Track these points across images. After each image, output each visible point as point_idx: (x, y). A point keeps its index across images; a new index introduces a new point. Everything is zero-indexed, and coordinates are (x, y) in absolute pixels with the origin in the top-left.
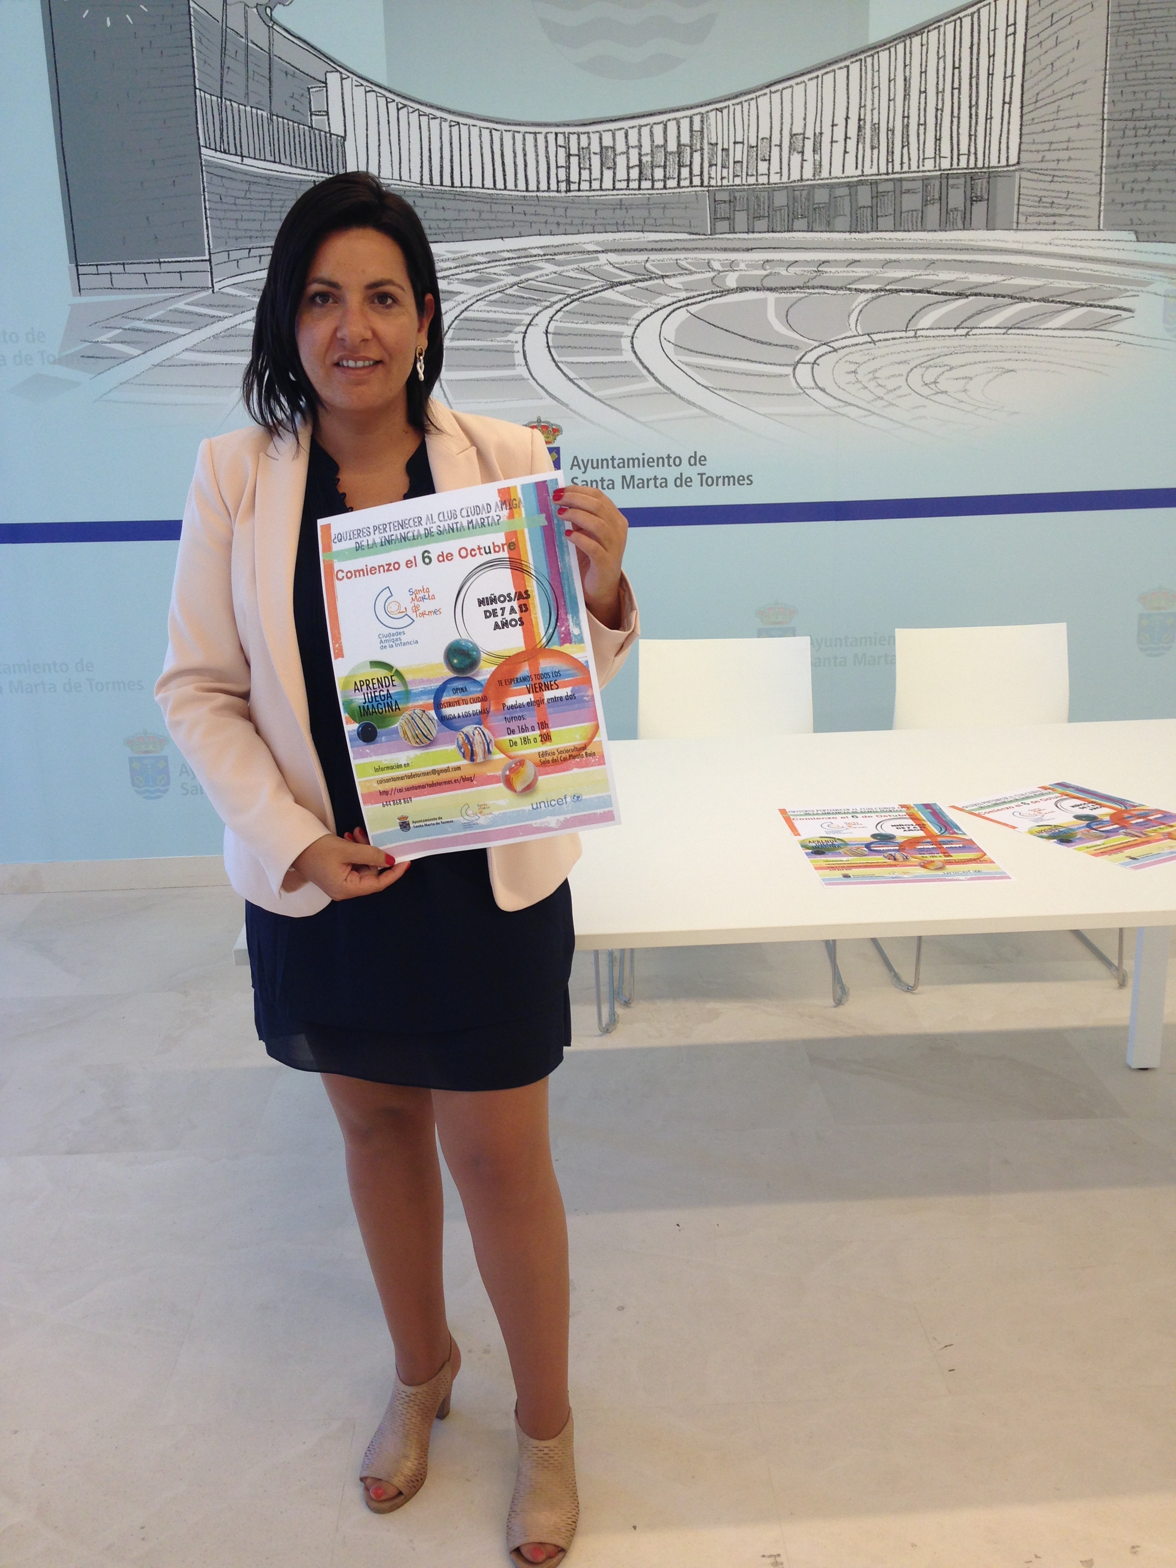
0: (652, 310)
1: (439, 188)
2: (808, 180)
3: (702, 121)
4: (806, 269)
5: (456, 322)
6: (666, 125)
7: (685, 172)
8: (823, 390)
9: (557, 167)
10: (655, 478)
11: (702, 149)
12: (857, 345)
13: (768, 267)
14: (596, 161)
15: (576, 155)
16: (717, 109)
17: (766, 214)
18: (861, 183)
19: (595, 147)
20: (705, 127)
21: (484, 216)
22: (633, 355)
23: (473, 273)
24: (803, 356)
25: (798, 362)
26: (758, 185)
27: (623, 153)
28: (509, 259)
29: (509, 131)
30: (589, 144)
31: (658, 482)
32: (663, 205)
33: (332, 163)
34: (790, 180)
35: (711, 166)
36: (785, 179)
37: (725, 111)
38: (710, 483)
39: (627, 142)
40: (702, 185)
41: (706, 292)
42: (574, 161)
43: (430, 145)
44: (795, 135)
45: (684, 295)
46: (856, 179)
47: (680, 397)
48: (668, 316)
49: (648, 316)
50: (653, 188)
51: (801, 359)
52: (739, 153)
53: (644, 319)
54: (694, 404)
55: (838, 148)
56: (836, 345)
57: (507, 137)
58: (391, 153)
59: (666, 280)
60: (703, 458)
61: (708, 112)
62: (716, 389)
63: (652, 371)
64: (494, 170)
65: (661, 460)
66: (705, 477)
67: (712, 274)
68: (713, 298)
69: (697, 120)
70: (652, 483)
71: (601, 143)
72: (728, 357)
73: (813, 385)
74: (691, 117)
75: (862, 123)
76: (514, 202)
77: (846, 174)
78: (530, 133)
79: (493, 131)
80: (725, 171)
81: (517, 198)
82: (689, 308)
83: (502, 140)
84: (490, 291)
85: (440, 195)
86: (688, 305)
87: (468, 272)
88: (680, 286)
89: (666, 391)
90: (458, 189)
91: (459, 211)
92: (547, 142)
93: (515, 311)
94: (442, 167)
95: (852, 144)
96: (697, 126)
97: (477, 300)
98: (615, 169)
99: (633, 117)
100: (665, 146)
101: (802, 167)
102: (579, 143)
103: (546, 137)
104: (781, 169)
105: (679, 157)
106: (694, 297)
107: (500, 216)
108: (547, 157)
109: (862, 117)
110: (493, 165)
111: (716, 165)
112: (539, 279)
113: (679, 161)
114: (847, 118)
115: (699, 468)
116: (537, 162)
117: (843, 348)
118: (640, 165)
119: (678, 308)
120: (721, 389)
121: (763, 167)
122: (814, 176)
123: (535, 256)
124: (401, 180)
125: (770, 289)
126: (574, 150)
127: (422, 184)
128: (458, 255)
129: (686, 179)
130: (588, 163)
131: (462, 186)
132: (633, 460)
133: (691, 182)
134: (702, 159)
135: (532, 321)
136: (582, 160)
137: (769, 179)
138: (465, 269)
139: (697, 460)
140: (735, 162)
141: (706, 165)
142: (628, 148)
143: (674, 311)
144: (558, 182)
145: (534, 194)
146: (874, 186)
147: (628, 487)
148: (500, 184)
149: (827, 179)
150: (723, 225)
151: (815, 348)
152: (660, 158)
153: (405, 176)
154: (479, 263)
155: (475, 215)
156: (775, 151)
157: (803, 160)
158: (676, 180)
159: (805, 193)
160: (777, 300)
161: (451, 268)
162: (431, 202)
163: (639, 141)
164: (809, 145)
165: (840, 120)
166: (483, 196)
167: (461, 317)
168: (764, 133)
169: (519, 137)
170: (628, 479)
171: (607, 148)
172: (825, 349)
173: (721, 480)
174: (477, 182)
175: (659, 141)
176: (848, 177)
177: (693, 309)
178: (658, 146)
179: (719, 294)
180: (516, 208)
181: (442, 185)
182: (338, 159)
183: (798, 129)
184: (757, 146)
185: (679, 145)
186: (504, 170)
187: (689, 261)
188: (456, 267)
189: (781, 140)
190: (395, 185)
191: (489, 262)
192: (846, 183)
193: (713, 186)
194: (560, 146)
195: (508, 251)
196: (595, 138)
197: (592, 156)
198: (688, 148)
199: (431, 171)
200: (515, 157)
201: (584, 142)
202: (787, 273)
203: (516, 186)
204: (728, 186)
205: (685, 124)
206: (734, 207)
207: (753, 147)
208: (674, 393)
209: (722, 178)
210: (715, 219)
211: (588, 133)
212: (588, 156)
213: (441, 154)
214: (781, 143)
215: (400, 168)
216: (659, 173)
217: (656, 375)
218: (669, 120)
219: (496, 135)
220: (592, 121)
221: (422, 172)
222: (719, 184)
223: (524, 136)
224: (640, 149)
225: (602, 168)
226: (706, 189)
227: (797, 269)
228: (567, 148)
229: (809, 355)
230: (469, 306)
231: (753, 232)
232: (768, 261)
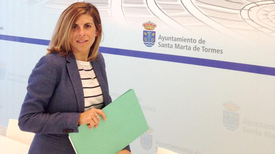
8: (252, 21)
10: (187, 46)
12: (268, 4)
22: (181, 2)
24: (244, 7)
25: (242, 9)
31: (188, 48)
38: (206, 51)
47: (196, 18)
51: (243, 8)
54: (201, 21)
56: (258, 3)
60: (204, 41)
62: (210, 16)
63: (187, 8)
65: (189, 40)
66: (204, 48)
70: (185, 48)
72: (214, 5)
73: (248, 18)
89: (192, 16)
115: (202, 45)
117: (261, 5)
120: (211, 17)
132: (179, 39)
139: (202, 41)
147: (177, 48)
151: (249, 4)
170: (177, 45)
172: (254, 5)
173: (210, 50)
208: (194, 17)
217: (189, 10)
229: (247, 6)
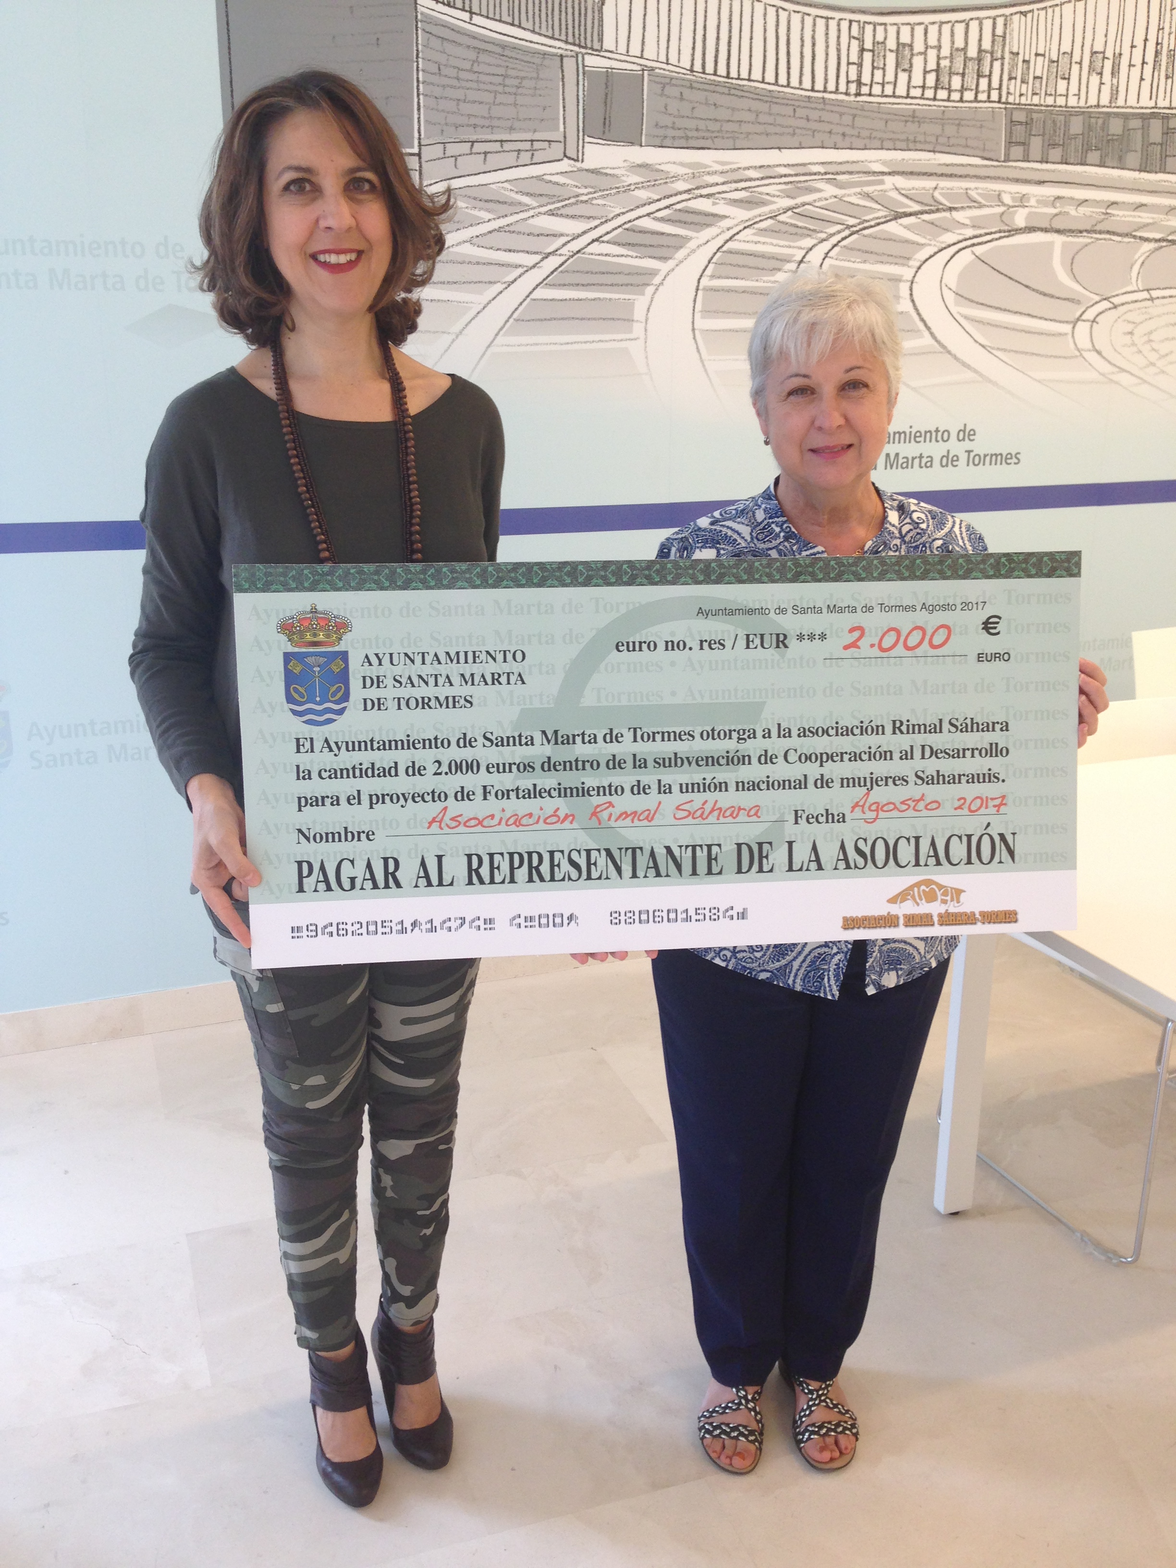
0: (936, 250)
1: (713, 77)
2: (1104, 106)
3: (1005, 25)
4: (1095, 210)
5: (719, 254)
6: (967, 25)
7: (984, 83)
8: (1099, 353)
9: (849, 64)
10: (921, 457)
11: (1003, 58)
12: (1136, 301)
13: (1058, 205)
14: (891, 59)
15: (870, 50)
16: (1021, 13)
17: (1061, 143)
18: (1154, 115)
19: (891, 44)
20: (1008, 31)
21: (763, 118)
22: (911, 304)
23: (743, 192)
24: (1084, 312)
25: (1078, 319)
26: (1055, 106)
27: (920, 53)
28: (785, 176)
29: (798, 12)
30: (885, 39)
31: (924, 460)
32: (957, 122)
33: (585, 33)
34: (1088, 104)
35: (1010, 79)
36: (1082, 103)
37: (1029, 15)
38: (976, 462)
39: (926, 40)
40: (999, 102)
41: (993, 230)
42: (867, 56)
43: (705, 21)
44: (1096, 52)
45: (970, 232)
46: (1149, 111)
47: (956, 358)
48: (952, 258)
49: (931, 257)
50: (948, 100)
51: (1081, 316)
52: (1039, 67)
53: (927, 260)
54: (968, 367)
55: (1136, 72)
56: (1116, 301)
57: (796, 19)
58: (658, 26)
59: (955, 214)
60: (972, 433)
61: (1012, 14)
62: (993, 348)
63: (929, 324)
64: (777, 60)
65: (928, 435)
66: (972, 455)
67: (1002, 209)
68: (1001, 238)
69: (1000, 22)
70: (917, 461)
71: (898, 38)
72: (1009, 311)
73: (1090, 346)
74: (994, 19)
75: (1159, 47)
76: (797, 103)
77: (1141, 104)
78: (822, 17)
79: (780, 10)
80: (1024, 86)
81: (800, 98)
82: (975, 249)
83: (789, 22)
84: (760, 216)
85: (712, 88)
86: (973, 245)
87: (737, 190)
88: (967, 222)
89: (942, 350)
90: (734, 81)
91: (733, 109)
92: (839, 30)
93: (787, 243)
94: (717, 51)
95: (1148, 69)
96: (999, 31)
97: (745, 228)
98: (910, 71)
99: (934, 11)
100: (965, 49)
101: (1100, 91)
102: (874, 36)
103: (839, 25)
104: (1079, 90)
105: (978, 64)
106: (981, 236)
107: (780, 120)
108: (839, 50)
109: (1160, 41)
110: (777, 54)
111: (1015, 78)
112: (817, 204)
113: (978, 70)
114: (1146, 40)
115: (967, 444)
116: (827, 54)
117: (1123, 304)
118: (937, 71)
119: (964, 248)
120: (998, 349)
121: (1062, 85)
122: (1110, 102)
123: (815, 174)
124: (668, 64)
125: (1058, 231)
126: (868, 45)
127: (692, 70)
128: (727, 167)
129: (983, 92)
130: (882, 62)
131: (738, 79)
132: (900, 433)
133: (989, 97)
134: (1002, 70)
135: (804, 257)
136: (876, 58)
137: (1067, 101)
138: (734, 186)
139: (967, 434)
140: (1035, 78)
141: (1006, 77)
142: (927, 48)
143: (958, 252)
144: (848, 82)
145: (820, 95)
146: (1165, 121)
147: (891, 467)
148: (783, 80)
149: (1123, 107)
150: (1017, 151)
151: (1097, 303)
152: (959, 66)
153: (673, 60)
154: (750, 180)
155: (751, 117)
156: (1075, 68)
157: (1102, 83)
158: (974, 92)
159: (1100, 121)
160: (1064, 245)
161: (717, 184)
162: (699, 96)
163: (939, 40)
164: (1108, 64)
165: (1139, 42)
166: (764, 92)
167: (724, 249)
168: (1067, 47)
169: (809, 21)
170: (892, 458)
171: (904, 45)
172: (1105, 305)
173: (988, 458)
174: (757, 75)
175: (959, 43)
176: (1142, 108)
177: (979, 250)
178: (957, 50)
179: (1006, 234)
180: (800, 112)
181: (715, 74)
182: (593, 28)
183: (1098, 47)
184: (1058, 61)
185: (980, 51)
186: (788, 62)
187: (980, 191)
188: (723, 184)
189: (1082, 57)
190: (661, 69)
191: (762, 178)
192: (1139, 114)
193: (1010, 104)
194: (854, 38)
195: (785, 166)
196: (892, 31)
197: (888, 53)
198: (989, 55)
199: (704, 54)
200: (802, 46)
201: (880, 37)
202: (1076, 214)
203: (801, 82)
204: (1025, 105)
205: (987, 24)
206: (1031, 130)
207: (1054, 62)
208: (949, 352)
209: (1021, 95)
210: (1010, 143)
211: (885, 24)
212: (882, 54)
213: (718, 33)
214: (1081, 61)
215: (668, 48)
216: (956, 82)
217: (934, 330)
218: (972, 19)
219: (783, 15)
220: (889, 11)
221: (693, 55)
222: (1017, 101)
223: (814, 20)
224: (939, 51)
225: (896, 69)
226: (1003, 106)
227: (1086, 209)
228: (861, 40)
229: (1090, 310)
230: (735, 235)
231: (1047, 162)
232: (1059, 198)
